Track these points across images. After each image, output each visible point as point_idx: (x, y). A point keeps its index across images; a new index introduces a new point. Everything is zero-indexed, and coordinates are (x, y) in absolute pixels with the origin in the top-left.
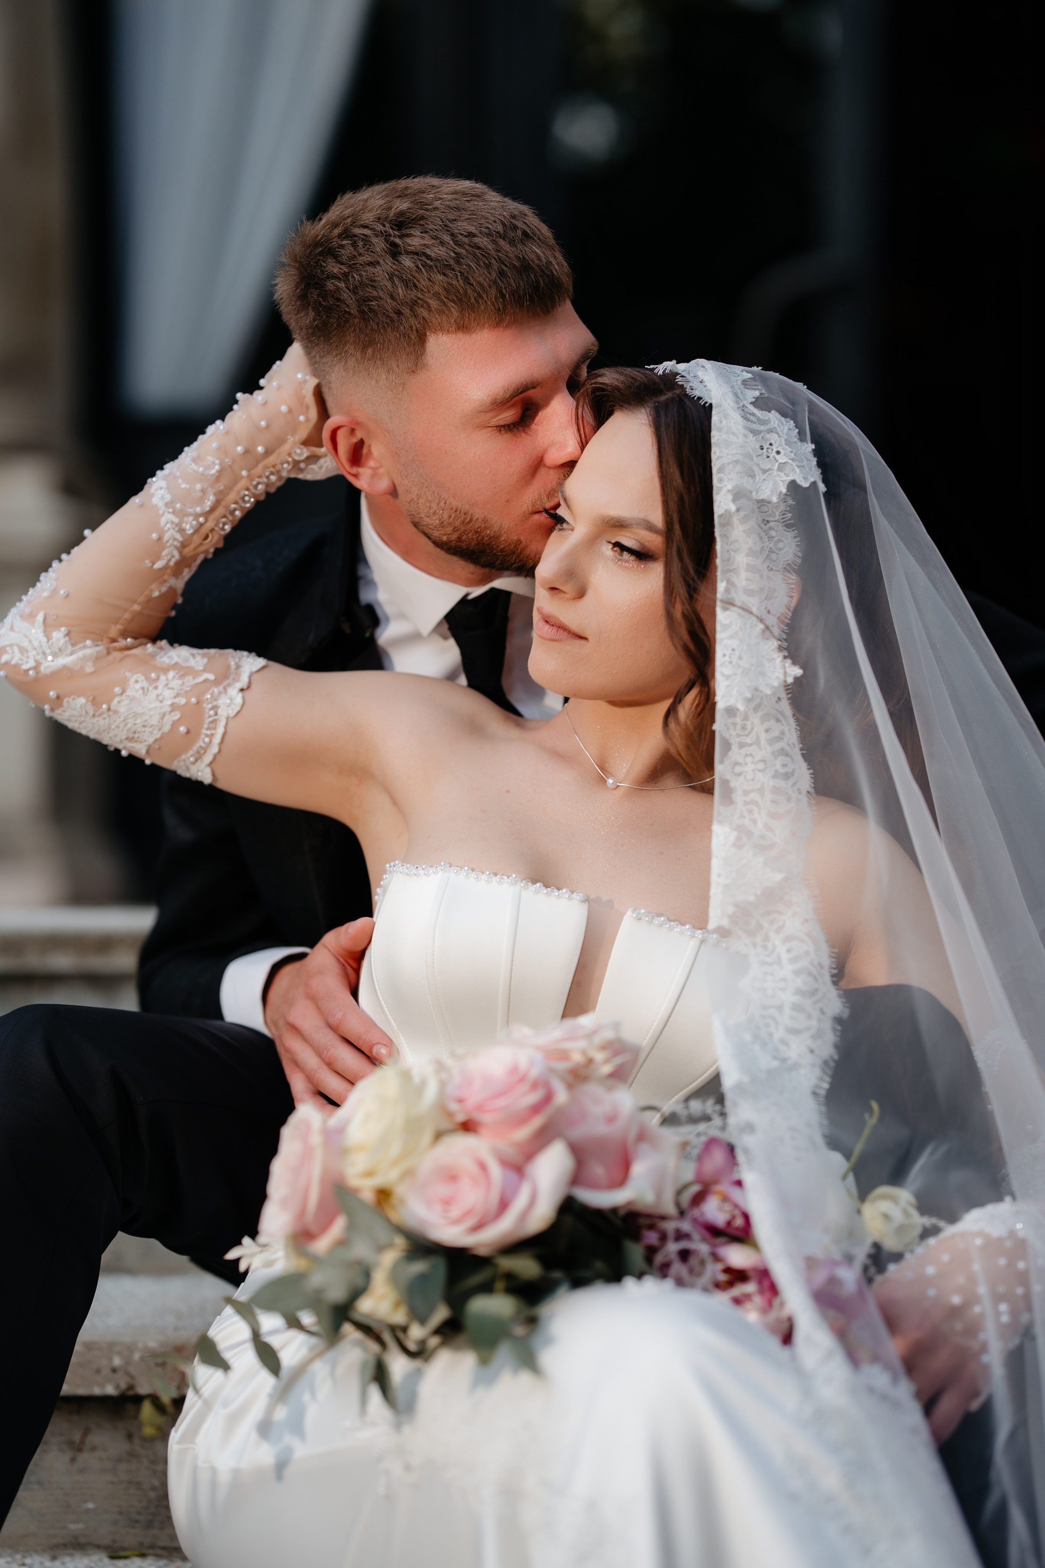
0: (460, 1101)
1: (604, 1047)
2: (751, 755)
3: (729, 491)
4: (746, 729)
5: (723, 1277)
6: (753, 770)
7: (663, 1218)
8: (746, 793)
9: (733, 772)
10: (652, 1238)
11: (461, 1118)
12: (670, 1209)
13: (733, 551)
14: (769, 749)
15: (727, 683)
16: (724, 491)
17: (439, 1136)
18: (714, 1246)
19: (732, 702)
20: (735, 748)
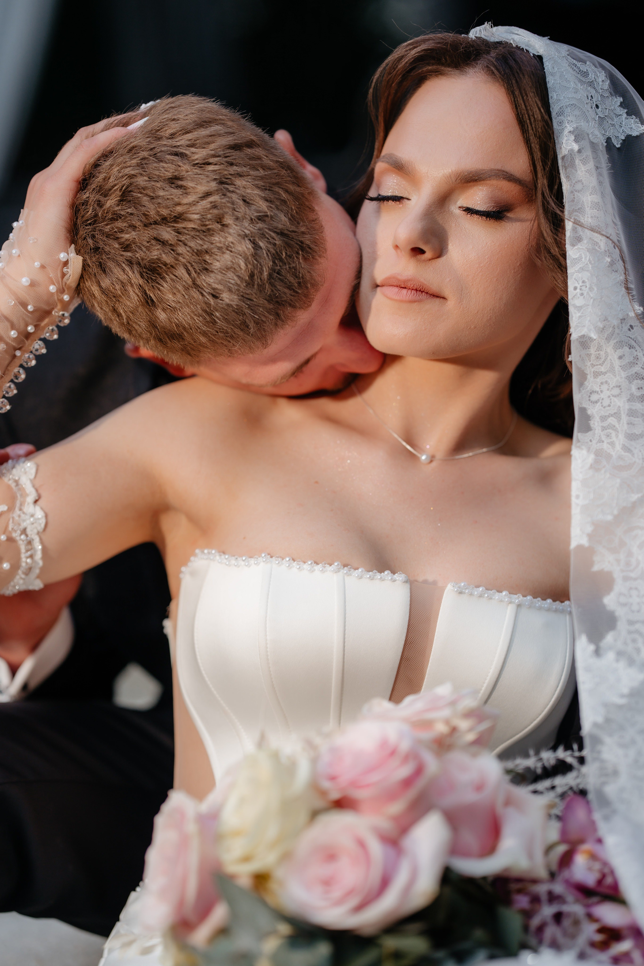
0: (333, 778)
1: (469, 714)
2: (606, 382)
3: (570, 132)
4: (600, 358)
5: (598, 938)
6: (609, 397)
7: (535, 881)
8: (603, 419)
9: (589, 400)
10: (522, 902)
11: (335, 795)
12: (542, 873)
13: (576, 191)
14: (624, 374)
15: (579, 314)
16: (566, 132)
17: (315, 814)
18: (587, 906)
19: (584, 331)
20: (590, 378)
